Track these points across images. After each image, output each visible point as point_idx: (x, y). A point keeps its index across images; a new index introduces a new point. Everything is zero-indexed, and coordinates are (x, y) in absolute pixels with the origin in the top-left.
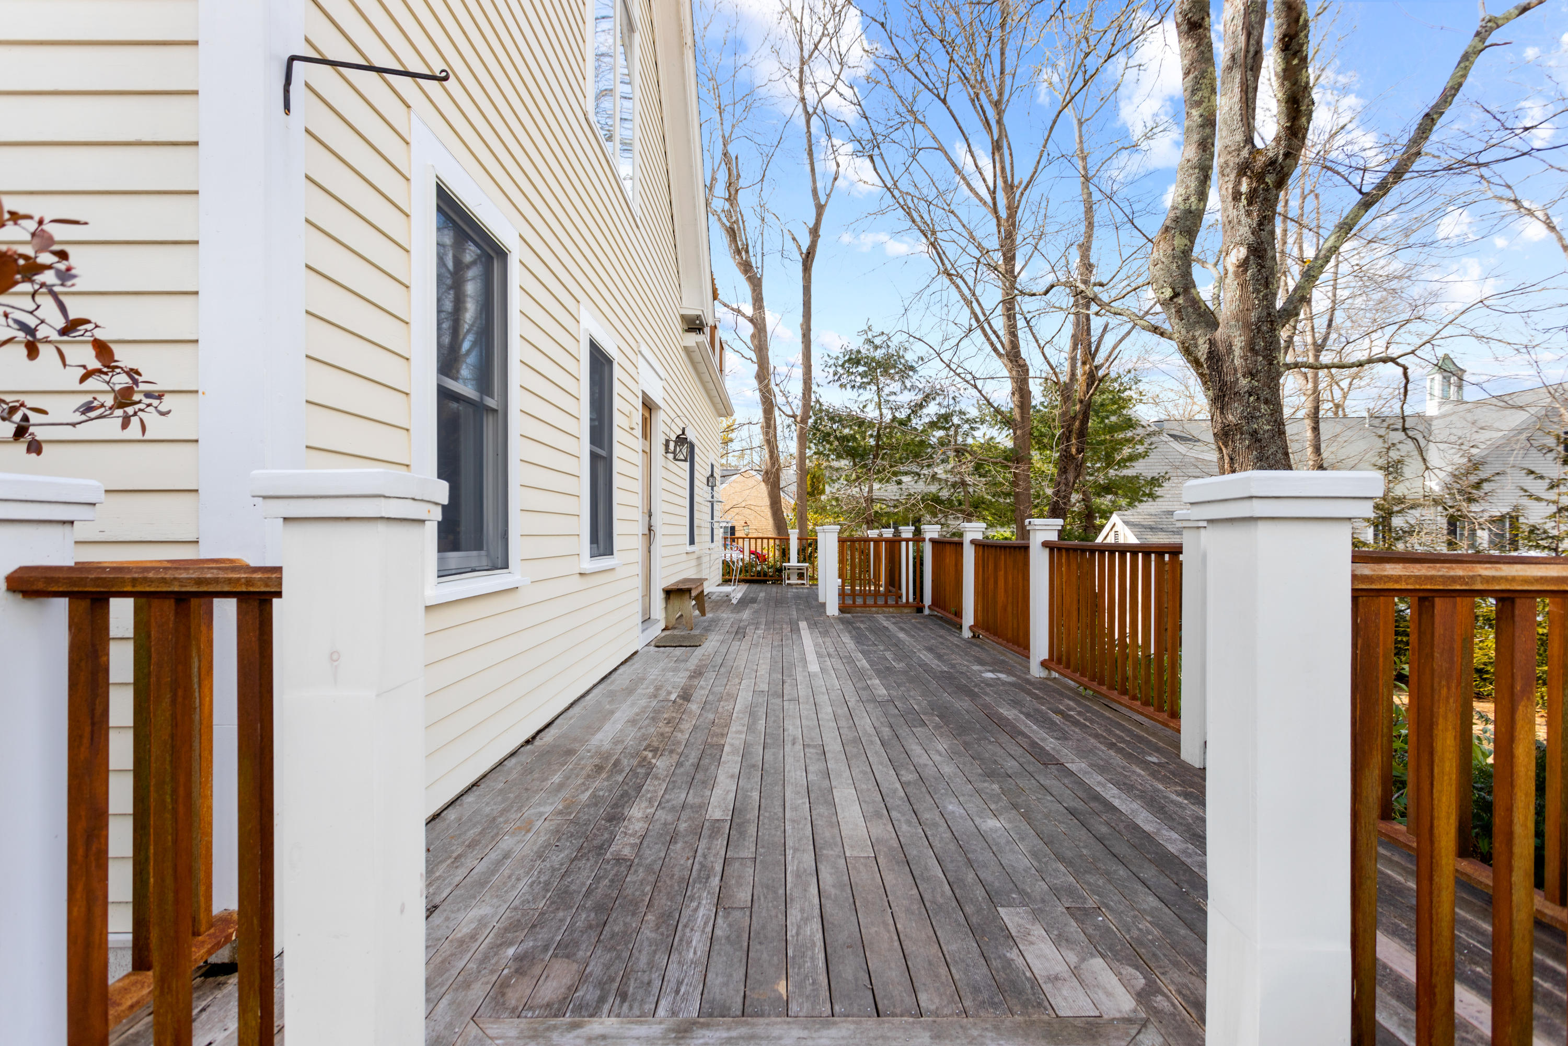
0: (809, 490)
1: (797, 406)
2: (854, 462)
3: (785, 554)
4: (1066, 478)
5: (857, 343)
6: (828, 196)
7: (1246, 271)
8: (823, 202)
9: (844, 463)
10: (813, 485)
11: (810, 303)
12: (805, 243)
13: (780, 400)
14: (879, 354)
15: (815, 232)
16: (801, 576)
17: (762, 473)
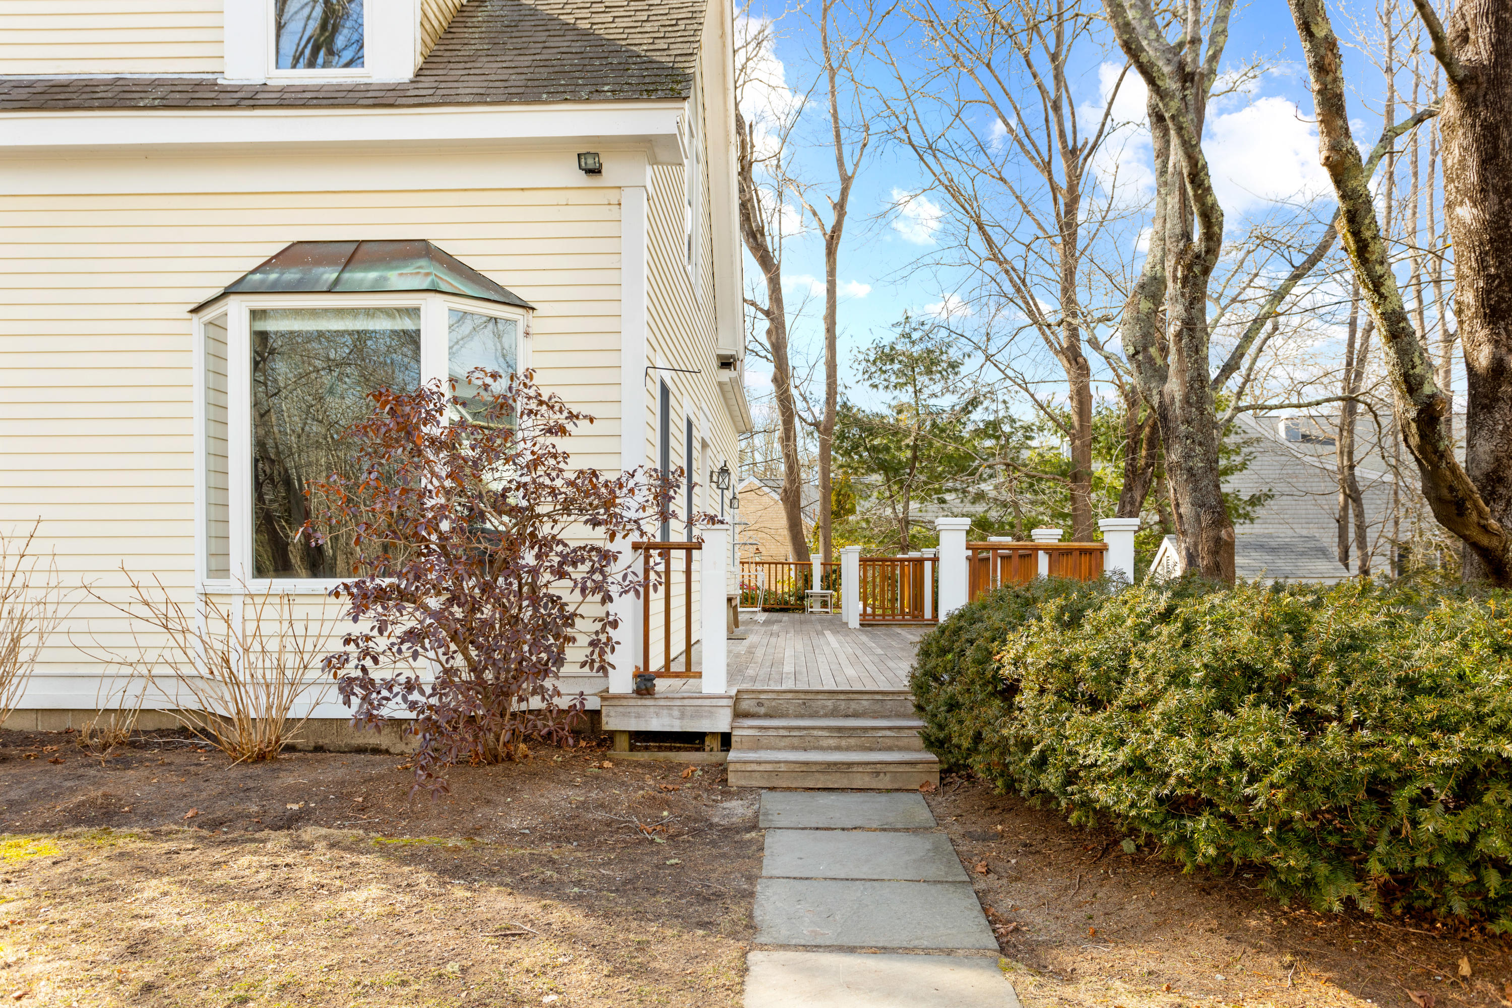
0: (835, 508)
1: (819, 412)
2: (887, 476)
3: (807, 581)
4: (1132, 497)
5: (889, 337)
6: (856, 165)
7: (1180, 340)
8: (850, 174)
9: (877, 478)
10: (839, 502)
11: (834, 292)
12: (830, 220)
13: (800, 405)
14: (917, 350)
15: (840, 207)
16: (824, 604)
17: (780, 491)
